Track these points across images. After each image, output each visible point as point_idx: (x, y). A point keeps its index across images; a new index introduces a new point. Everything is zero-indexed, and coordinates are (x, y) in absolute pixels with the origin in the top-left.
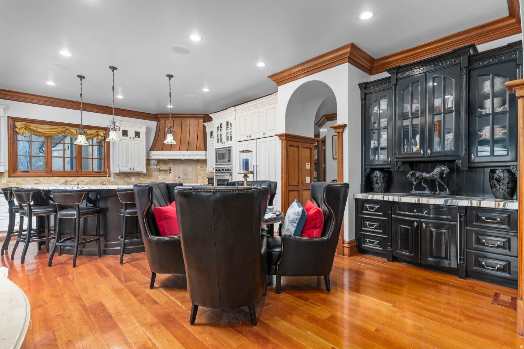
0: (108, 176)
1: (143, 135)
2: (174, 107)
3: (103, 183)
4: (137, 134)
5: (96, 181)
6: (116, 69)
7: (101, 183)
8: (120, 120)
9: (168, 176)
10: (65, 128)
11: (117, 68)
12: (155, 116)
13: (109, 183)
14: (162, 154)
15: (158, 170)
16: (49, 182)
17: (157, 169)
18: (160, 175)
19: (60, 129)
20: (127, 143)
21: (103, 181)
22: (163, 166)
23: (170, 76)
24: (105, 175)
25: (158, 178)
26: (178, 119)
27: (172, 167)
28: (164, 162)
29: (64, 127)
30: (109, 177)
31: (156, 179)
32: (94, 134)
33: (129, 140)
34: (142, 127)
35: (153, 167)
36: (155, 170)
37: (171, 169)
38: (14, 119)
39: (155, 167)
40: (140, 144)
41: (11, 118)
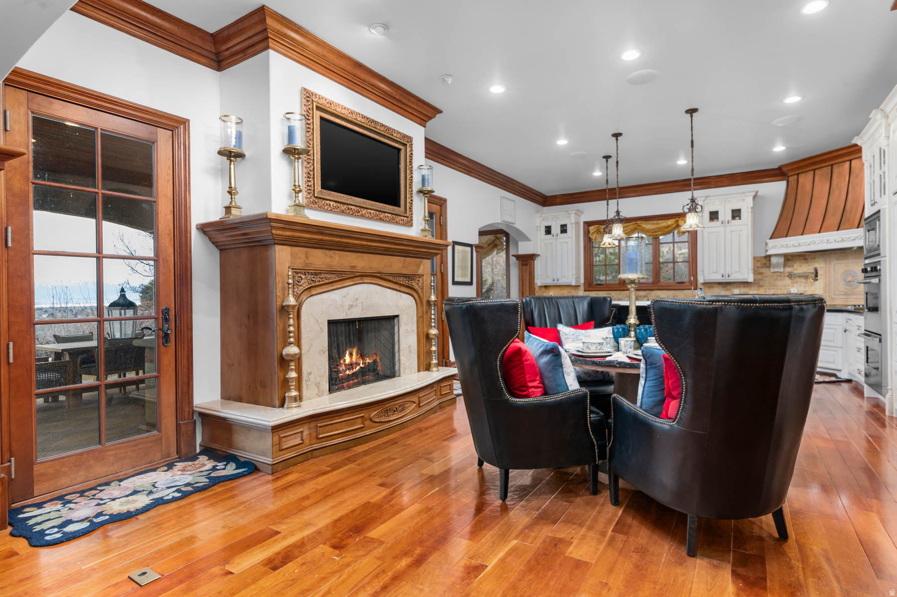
1: (746, 215)
2: (788, 148)
6: (620, 134)
8: (702, 197)
9: (811, 286)
10: (637, 224)
11: (621, 132)
12: (779, 172)
15: (788, 276)
16: (620, 297)
17: (787, 274)
18: (793, 286)
19: (631, 227)
20: (718, 232)
22: (801, 266)
23: (691, 111)
24: (689, 287)
26: (823, 165)
27: (821, 268)
29: (636, 222)
30: (694, 289)
32: (672, 225)
33: (720, 226)
34: (746, 198)
35: (776, 270)
36: (781, 276)
37: (818, 271)
38: (588, 224)
39: (782, 270)
40: (741, 231)
41: (585, 223)
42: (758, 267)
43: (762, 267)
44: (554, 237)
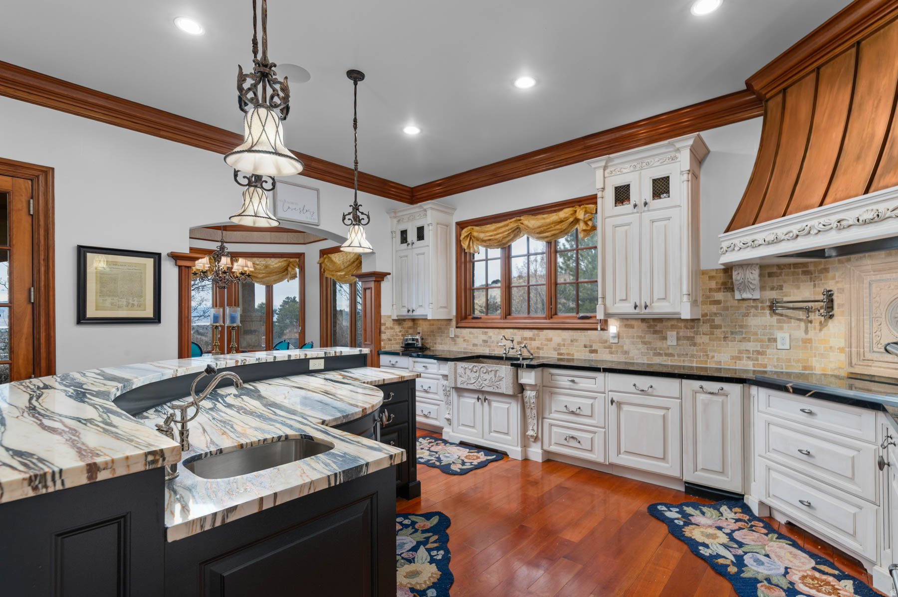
0: (599, 329)
3: (591, 346)
4: (661, 187)
5: (576, 340)
7: (585, 347)
9: (821, 330)
12: (753, 97)
13: (605, 348)
14: (748, 239)
15: (770, 307)
17: (767, 303)
18: (781, 328)
20: (629, 224)
21: (590, 340)
24: (595, 326)
25: (775, 340)
28: (805, 273)
29: (518, 218)
30: (602, 330)
31: (762, 341)
32: (566, 219)
33: (633, 213)
34: (678, 155)
35: (745, 296)
36: (756, 308)
37: (834, 297)
38: (461, 225)
39: (757, 295)
40: (669, 219)
41: (458, 224)
42: (711, 290)
43: (718, 290)
44: (410, 246)
